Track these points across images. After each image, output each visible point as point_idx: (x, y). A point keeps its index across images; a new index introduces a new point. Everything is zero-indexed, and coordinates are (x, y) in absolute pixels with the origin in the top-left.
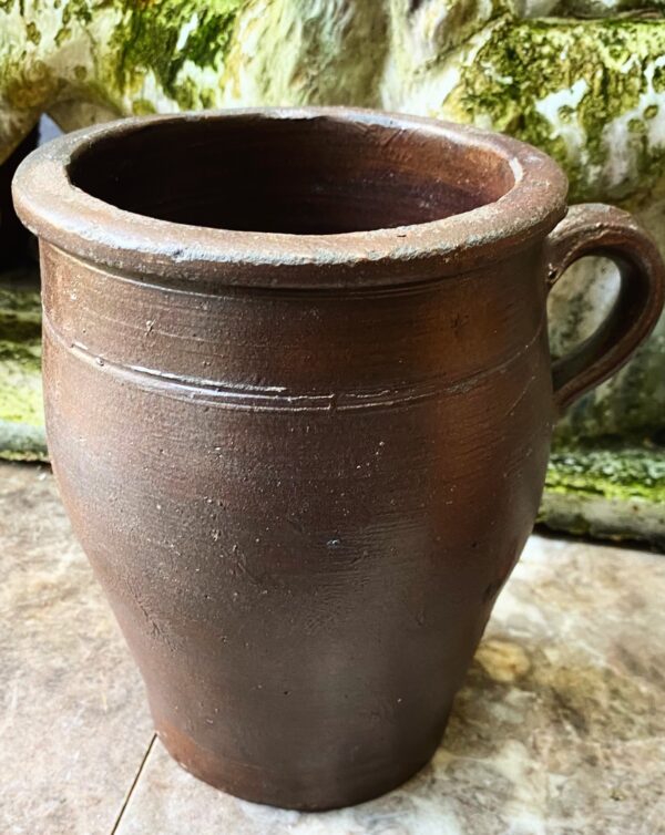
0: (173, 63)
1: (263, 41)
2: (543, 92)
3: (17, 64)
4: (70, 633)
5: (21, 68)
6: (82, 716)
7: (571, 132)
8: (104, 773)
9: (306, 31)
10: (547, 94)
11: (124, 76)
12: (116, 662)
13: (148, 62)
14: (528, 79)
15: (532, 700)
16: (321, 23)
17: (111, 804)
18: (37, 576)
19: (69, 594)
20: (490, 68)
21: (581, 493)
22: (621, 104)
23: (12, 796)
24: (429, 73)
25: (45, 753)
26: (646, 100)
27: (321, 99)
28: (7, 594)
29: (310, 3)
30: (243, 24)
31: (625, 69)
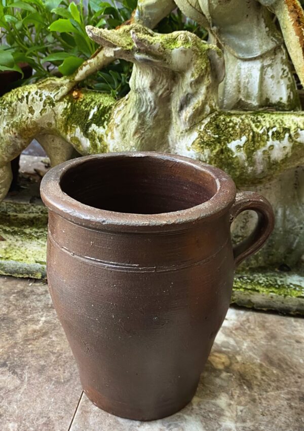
0: (88, 124)
1: (123, 119)
2: (230, 140)
3: (25, 122)
4: (46, 350)
5: (26, 124)
6: (54, 384)
7: (241, 155)
8: (64, 407)
9: (140, 117)
10: (231, 141)
11: (67, 127)
12: (66, 362)
13: (77, 123)
14: (224, 136)
15: (231, 376)
16: (146, 114)
17: (67, 419)
18: (32, 327)
19: (45, 334)
20: (210, 132)
21: (250, 291)
22: (260, 145)
23: (29, 416)
24: (187, 133)
25: (40, 399)
26: (269, 143)
27: (146, 141)
28: (20, 335)
29: (141, 106)
30: (115, 112)
31: (261, 132)
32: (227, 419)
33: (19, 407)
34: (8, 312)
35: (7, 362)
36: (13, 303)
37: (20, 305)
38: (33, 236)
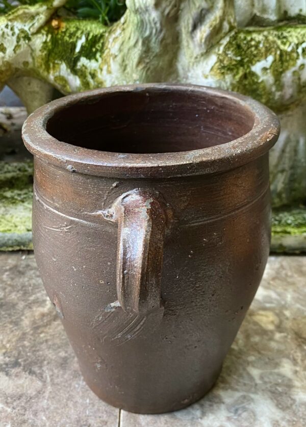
0: (75, 58)
1: (122, 48)
2: (254, 62)
7: (267, 79)
8: (104, 407)
9: (144, 43)
10: (256, 63)
11: (49, 65)
13: (62, 58)
14: (247, 57)
15: (286, 337)
16: (150, 38)
17: (112, 423)
18: (38, 310)
20: (230, 54)
21: (281, 234)
22: (289, 65)
24: (202, 58)
25: (72, 402)
26: (299, 62)
27: (151, 72)
28: (26, 322)
29: (144, 29)
30: (111, 40)
31: (289, 49)
32: (299, 390)
33: (49, 418)
34: (4, 296)
35: (20, 360)
36: (9, 283)
37: (17, 285)
38: (16, 199)
